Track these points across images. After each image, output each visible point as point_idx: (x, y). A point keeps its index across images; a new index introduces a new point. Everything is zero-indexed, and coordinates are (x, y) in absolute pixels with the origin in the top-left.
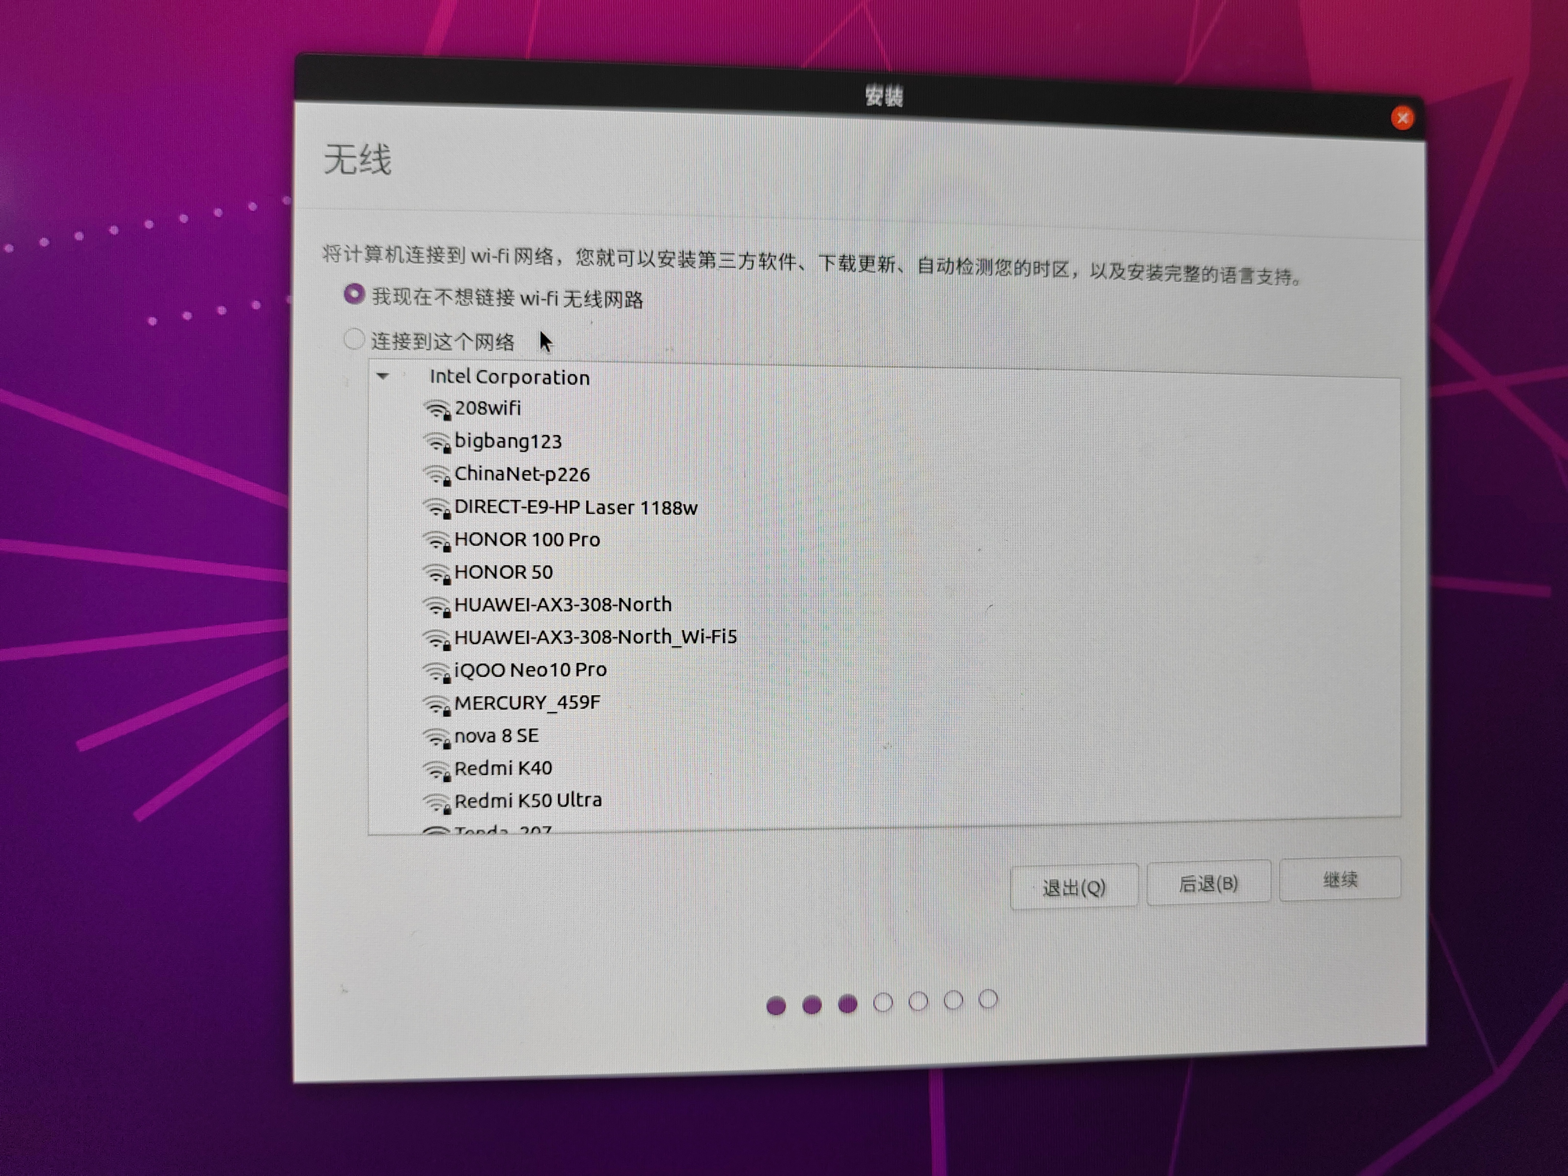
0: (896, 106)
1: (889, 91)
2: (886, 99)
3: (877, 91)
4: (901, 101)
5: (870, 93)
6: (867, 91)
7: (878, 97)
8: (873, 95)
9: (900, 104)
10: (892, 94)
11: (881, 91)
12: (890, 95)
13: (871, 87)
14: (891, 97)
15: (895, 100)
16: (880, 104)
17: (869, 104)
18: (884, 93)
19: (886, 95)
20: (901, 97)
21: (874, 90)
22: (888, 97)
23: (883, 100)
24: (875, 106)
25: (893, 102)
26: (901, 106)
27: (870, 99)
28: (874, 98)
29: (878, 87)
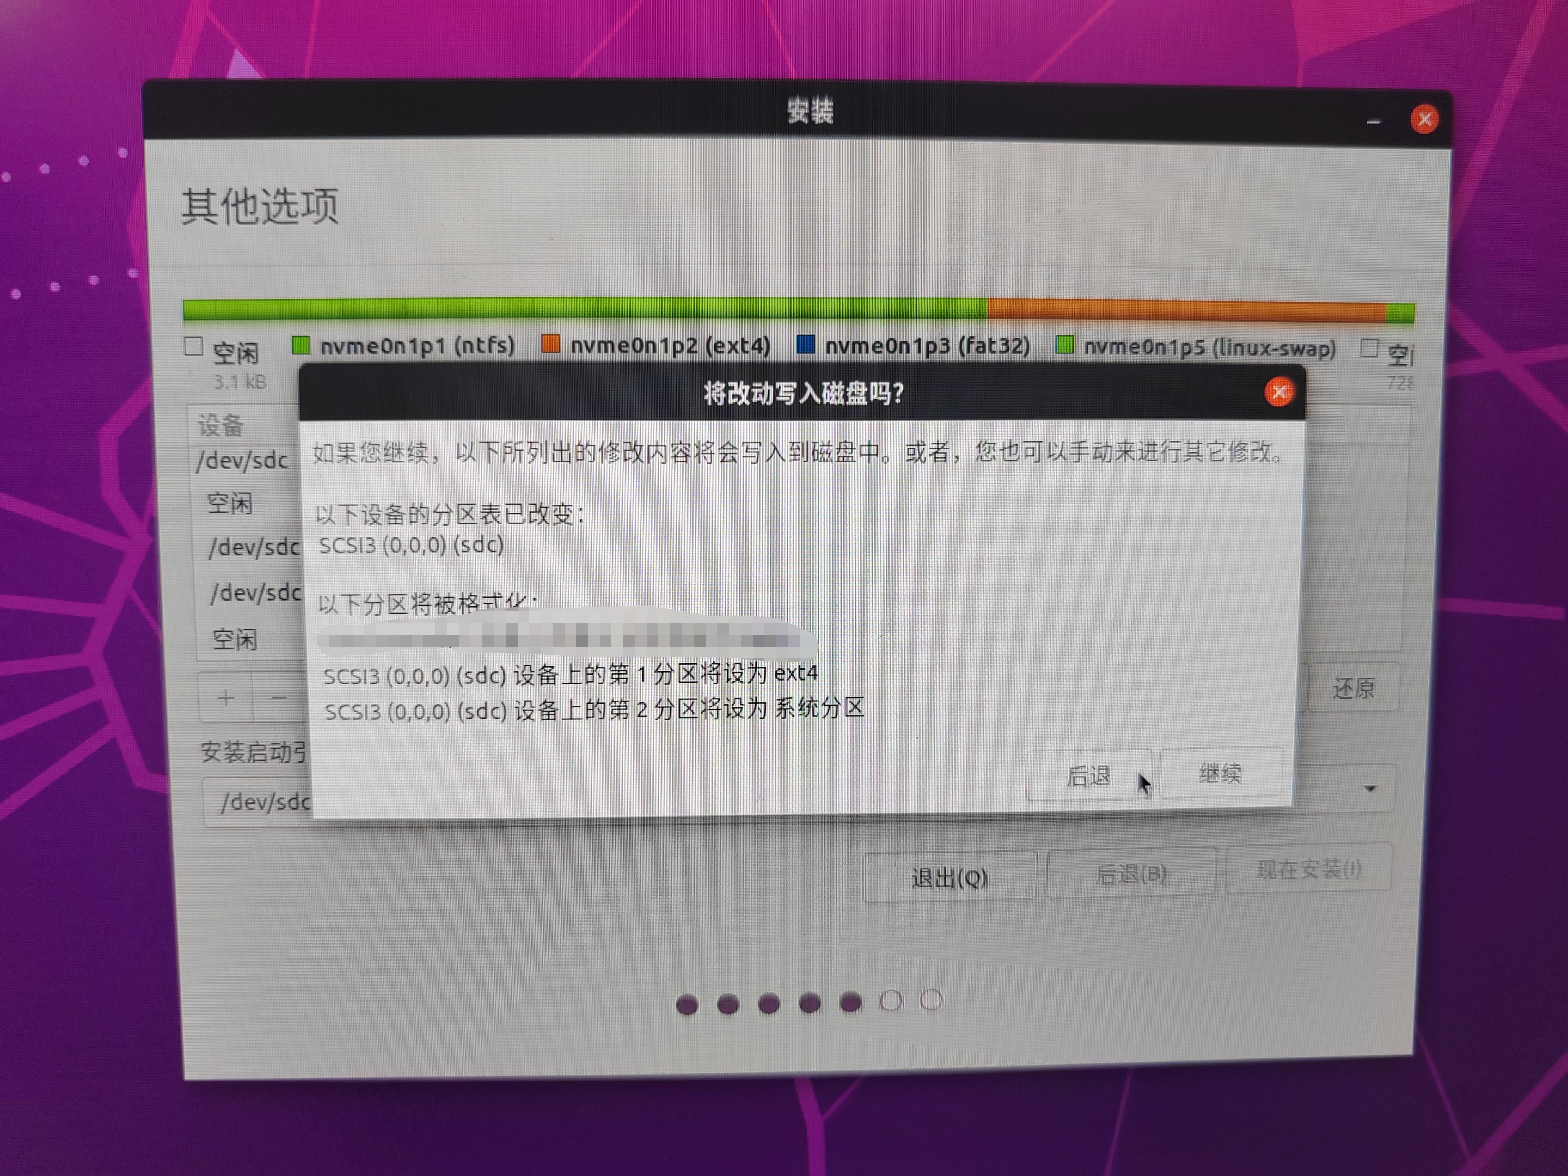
0: (825, 122)
1: (817, 102)
2: (813, 114)
3: (802, 104)
4: (831, 115)
5: (793, 107)
6: (790, 104)
7: (803, 112)
8: (797, 110)
9: (829, 118)
10: (820, 107)
11: (807, 104)
12: (817, 108)
13: (794, 100)
14: (820, 111)
15: (824, 115)
16: (806, 121)
17: (791, 121)
18: (811, 105)
19: (813, 109)
20: (831, 110)
21: (798, 102)
22: (815, 111)
23: (809, 115)
24: (800, 122)
25: (821, 118)
26: (831, 122)
27: (794, 115)
28: (798, 113)
29: (801, 100)
